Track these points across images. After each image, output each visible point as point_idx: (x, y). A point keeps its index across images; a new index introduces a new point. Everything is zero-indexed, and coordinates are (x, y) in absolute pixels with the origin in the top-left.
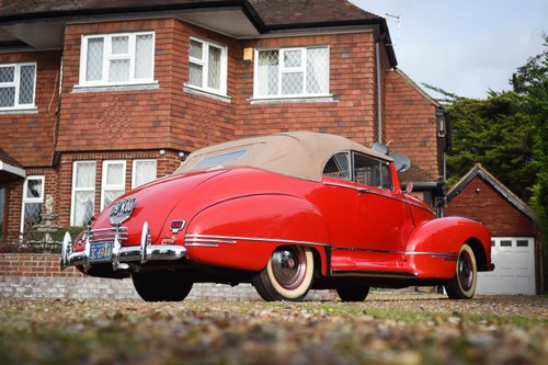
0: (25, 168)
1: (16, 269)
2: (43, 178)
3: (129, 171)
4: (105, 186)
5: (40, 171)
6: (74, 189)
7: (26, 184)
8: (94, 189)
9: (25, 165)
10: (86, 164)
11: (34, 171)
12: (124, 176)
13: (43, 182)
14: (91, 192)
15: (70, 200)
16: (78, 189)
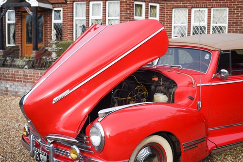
0: (52, 4)
1: (31, 79)
2: (61, 9)
3: (104, 8)
4: (91, 17)
5: (60, 5)
6: (75, 18)
7: (53, 13)
8: (85, 18)
9: (52, 2)
10: (81, 4)
11: (57, 5)
12: (102, 11)
13: (62, 11)
14: (84, 20)
15: (73, 25)
16: (77, 18)
